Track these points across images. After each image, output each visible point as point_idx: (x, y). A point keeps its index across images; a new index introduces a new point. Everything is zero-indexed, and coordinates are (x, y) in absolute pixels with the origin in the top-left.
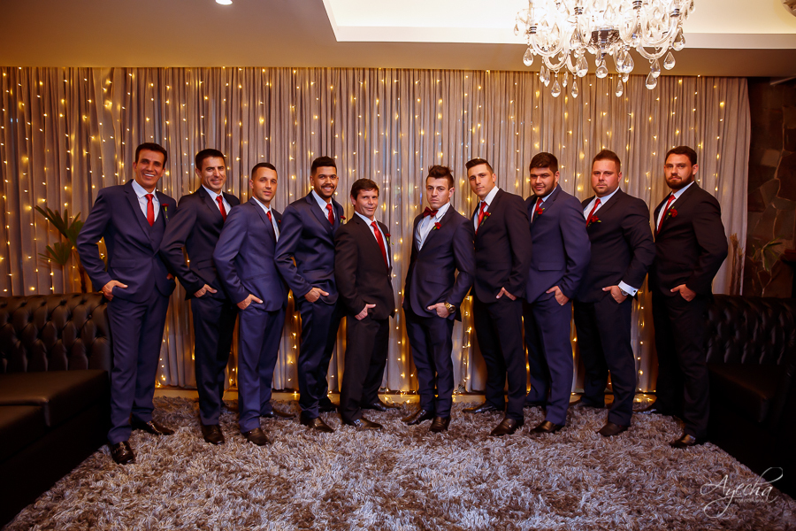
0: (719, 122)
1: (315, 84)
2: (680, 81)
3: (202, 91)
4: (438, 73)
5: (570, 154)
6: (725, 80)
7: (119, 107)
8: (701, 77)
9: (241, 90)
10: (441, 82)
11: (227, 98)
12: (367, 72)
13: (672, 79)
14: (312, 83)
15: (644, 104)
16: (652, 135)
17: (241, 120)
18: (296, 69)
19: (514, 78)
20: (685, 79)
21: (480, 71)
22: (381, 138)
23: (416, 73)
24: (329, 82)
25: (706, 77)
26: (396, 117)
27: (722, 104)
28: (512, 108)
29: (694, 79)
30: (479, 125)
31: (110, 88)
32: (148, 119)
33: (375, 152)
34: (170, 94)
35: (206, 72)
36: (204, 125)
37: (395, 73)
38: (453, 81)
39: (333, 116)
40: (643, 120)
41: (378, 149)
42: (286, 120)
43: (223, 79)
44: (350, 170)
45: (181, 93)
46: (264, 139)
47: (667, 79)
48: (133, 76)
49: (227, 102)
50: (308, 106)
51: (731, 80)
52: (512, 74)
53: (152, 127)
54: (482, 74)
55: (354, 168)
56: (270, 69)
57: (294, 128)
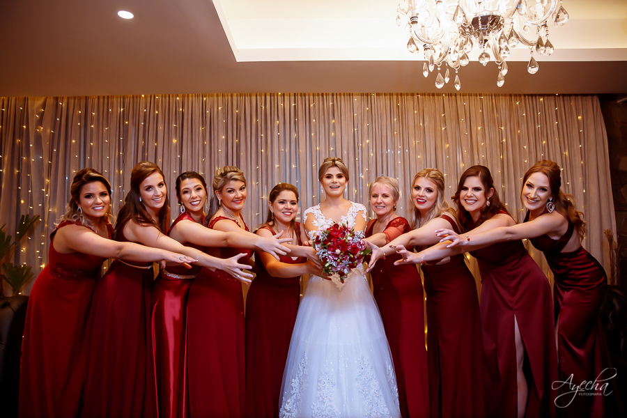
0: (579, 132)
1: (222, 109)
2: (542, 99)
3: (124, 116)
4: (330, 97)
5: (452, 164)
6: (580, 97)
7: (49, 131)
8: (559, 95)
9: (157, 114)
10: (333, 105)
11: (145, 122)
12: (268, 98)
13: (534, 98)
14: (220, 108)
15: (512, 119)
16: (522, 145)
17: (156, 141)
18: (205, 97)
19: (397, 99)
20: (546, 98)
21: (367, 95)
22: (282, 154)
23: (311, 97)
24: (235, 107)
25: (564, 95)
26: (294, 135)
27: (580, 117)
28: (396, 125)
29: (553, 97)
30: (368, 141)
31: (42, 115)
32: (74, 141)
33: (277, 166)
34: (95, 120)
35: (127, 101)
36: (123, 145)
37: (292, 98)
38: (344, 103)
39: (238, 136)
40: (513, 133)
41: (279, 163)
42: (197, 140)
43: (142, 106)
44: (254, 183)
45: (105, 118)
46: (176, 156)
47: (530, 97)
48: (63, 104)
49: (144, 126)
50: (216, 128)
51: (584, 98)
52: (395, 97)
53: (78, 148)
54: (369, 97)
55: (257, 181)
56: (183, 97)
57: (204, 146)
